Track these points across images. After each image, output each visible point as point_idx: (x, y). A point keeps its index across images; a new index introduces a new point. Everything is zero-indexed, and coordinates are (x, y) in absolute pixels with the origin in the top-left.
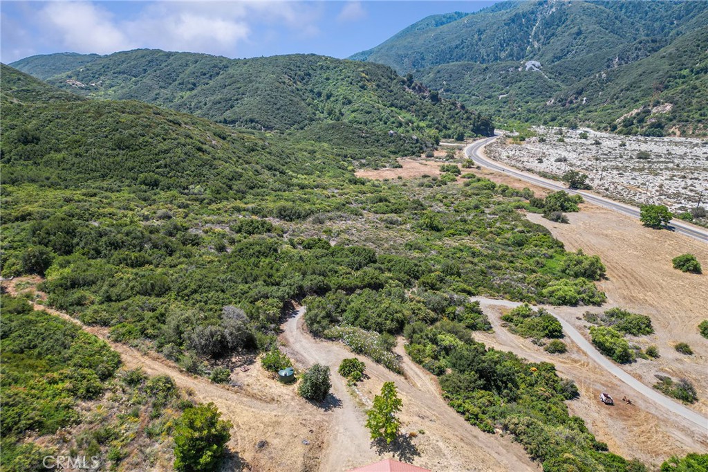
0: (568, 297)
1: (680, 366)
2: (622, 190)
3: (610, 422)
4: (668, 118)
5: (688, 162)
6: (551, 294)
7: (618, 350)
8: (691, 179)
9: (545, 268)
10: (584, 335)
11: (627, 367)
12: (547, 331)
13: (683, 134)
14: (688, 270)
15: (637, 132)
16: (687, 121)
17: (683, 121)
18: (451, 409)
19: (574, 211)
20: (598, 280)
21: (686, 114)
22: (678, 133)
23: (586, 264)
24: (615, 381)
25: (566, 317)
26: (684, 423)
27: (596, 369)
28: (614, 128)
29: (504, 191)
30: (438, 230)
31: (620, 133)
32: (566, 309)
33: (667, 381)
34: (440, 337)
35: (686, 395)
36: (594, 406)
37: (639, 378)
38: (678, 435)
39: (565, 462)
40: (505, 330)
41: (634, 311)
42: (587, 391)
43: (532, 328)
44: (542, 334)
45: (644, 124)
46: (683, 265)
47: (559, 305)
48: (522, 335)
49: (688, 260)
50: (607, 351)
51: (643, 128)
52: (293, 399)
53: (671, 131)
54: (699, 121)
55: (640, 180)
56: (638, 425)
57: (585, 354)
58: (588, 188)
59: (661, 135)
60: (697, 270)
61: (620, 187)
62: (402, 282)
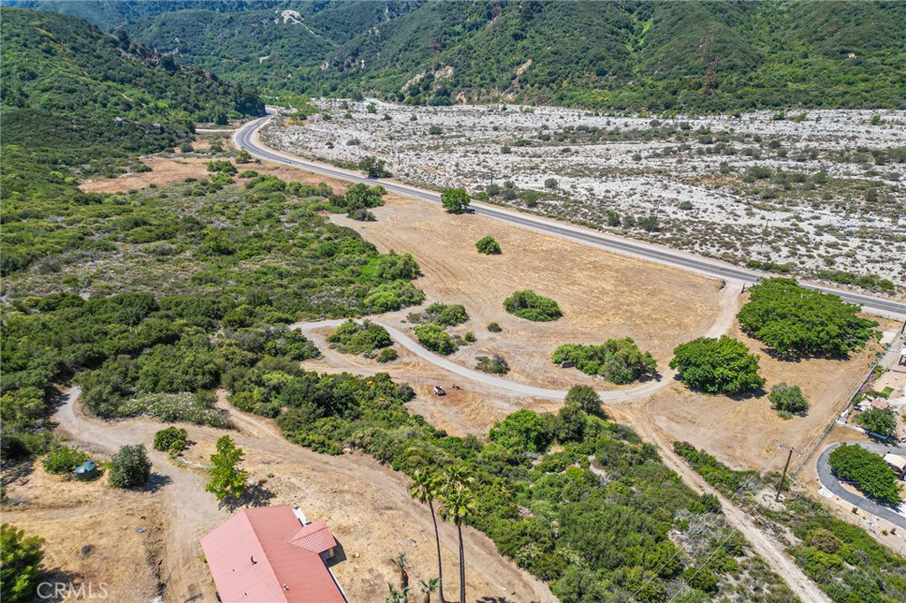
0: (389, 303)
1: (493, 344)
2: (422, 173)
3: (445, 410)
4: (452, 84)
5: (477, 135)
6: (373, 303)
7: (442, 343)
8: (483, 153)
9: (361, 276)
10: (410, 337)
11: (452, 357)
12: (376, 342)
13: (470, 101)
14: (490, 253)
15: (426, 101)
16: (471, 86)
17: (467, 86)
18: (296, 446)
19: (379, 205)
20: (415, 278)
21: (468, 78)
22: (465, 100)
23: (400, 263)
24: (444, 373)
25: (392, 323)
26: (502, 392)
27: (427, 366)
28: (402, 98)
29: (297, 190)
30: (230, 253)
31: (409, 103)
32: (390, 315)
33: (484, 360)
34: (265, 377)
35: (501, 368)
36: (430, 401)
37: (463, 363)
38: (499, 403)
39: (409, 455)
40: (334, 351)
41: (450, 302)
42: (422, 388)
43: (360, 343)
44: (372, 346)
45: (431, 92)
46: (486, 248)
47: (383, 312)
48: (353, 353)
49: (488, 243)
50: (432, 347)
51: (430, 96)
52: (106, 493)
53: (457, 98)
54: (482, 86)
55: (437, 161)
56: (468, 406)
57: (415, 355)
58: (388, 175)
59: (449, 104)
60: (497, 251)
61: (419, 171)
62: (202, 326)
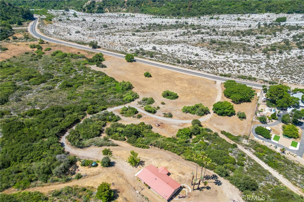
0: (131, 99)
1: (165, 108)
2: (109, 45)
3: (162, 130)
6: (126, 99)
7: (153, 111)
10: (142, 109)
11: (156, 114)
19: (104, 60)
20: (132, 89)
22: (108, 11)
24: (157, 119)
25: (134, 105)
26: (174, 123)
27: (151, 118)
28: (84, 10)
30: (71, 86)
32: (132, 103)
33: (165, 114)
35: (171, 116)
36: (157, 128)
37: (160, 116)
38: (174, 126)
40: (124, 117)
41: (148, 96)
42: (153, 125)
43: (130, 113)
44: (134, 114)
47: (130, 102)
48: (129, 117)
49: (148, 74)
50: (150, 112)
51: (95, 9)
52: (103, 169)
55: (112, 39)
56: (167, 128)
57: (146, 115)
58: (99, 47)
62: (83, 114)
